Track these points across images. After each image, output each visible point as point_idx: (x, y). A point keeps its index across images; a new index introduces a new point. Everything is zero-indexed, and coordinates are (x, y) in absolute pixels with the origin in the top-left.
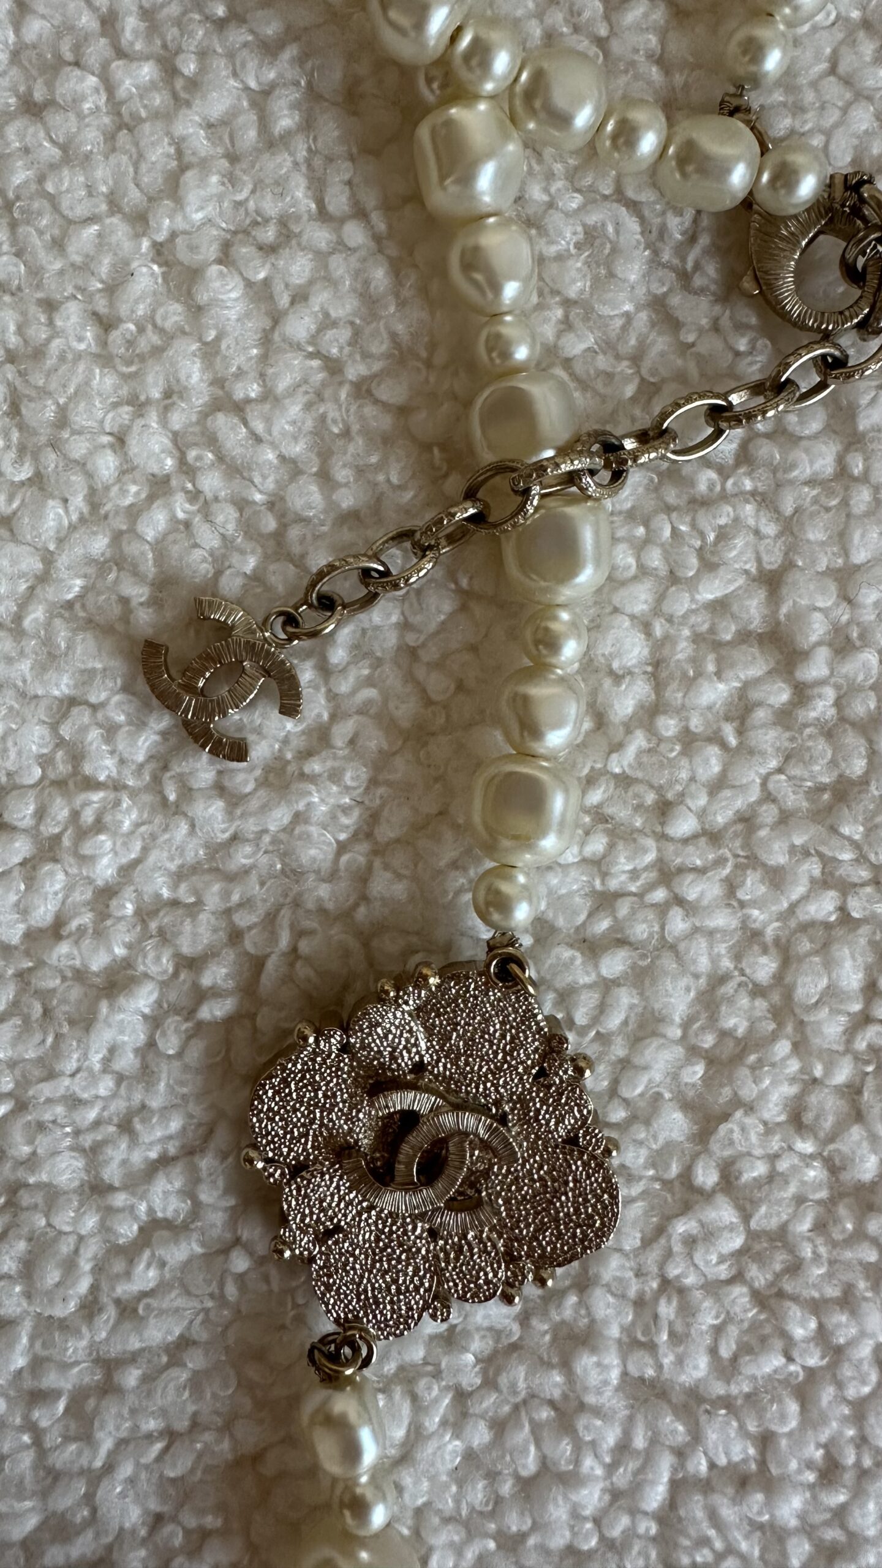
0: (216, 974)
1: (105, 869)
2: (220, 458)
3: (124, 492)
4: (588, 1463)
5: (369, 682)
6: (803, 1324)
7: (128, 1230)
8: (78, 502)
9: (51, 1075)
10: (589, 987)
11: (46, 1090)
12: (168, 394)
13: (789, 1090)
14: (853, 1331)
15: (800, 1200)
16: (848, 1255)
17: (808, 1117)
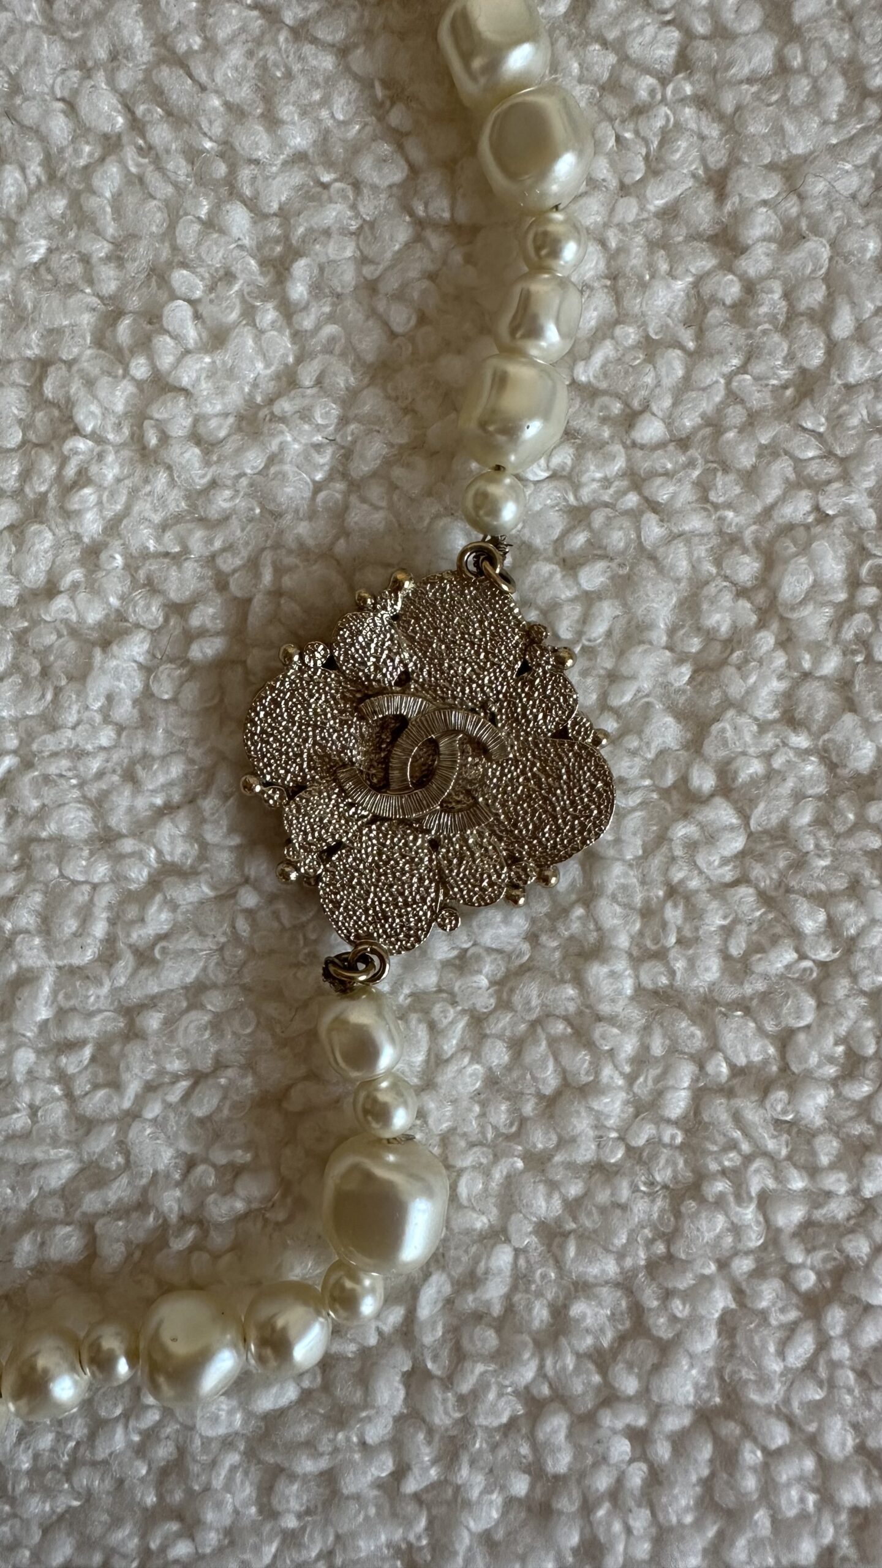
0: (205, 615)
1: (91, 525)
2: (169, 114)
3: (77, 153)
4: (607, 1072)
5: (331, 318)
6: (811, 915)
7: (139, 875)
8: (35, 169)
9: (54, 727)
10: (573, 600)
11: (50, 742)
12: (114, 56)
13: (778, 685)
14: (863, 920)
15: (798, 796)
16: (851, 844)
17: (801, 711)
